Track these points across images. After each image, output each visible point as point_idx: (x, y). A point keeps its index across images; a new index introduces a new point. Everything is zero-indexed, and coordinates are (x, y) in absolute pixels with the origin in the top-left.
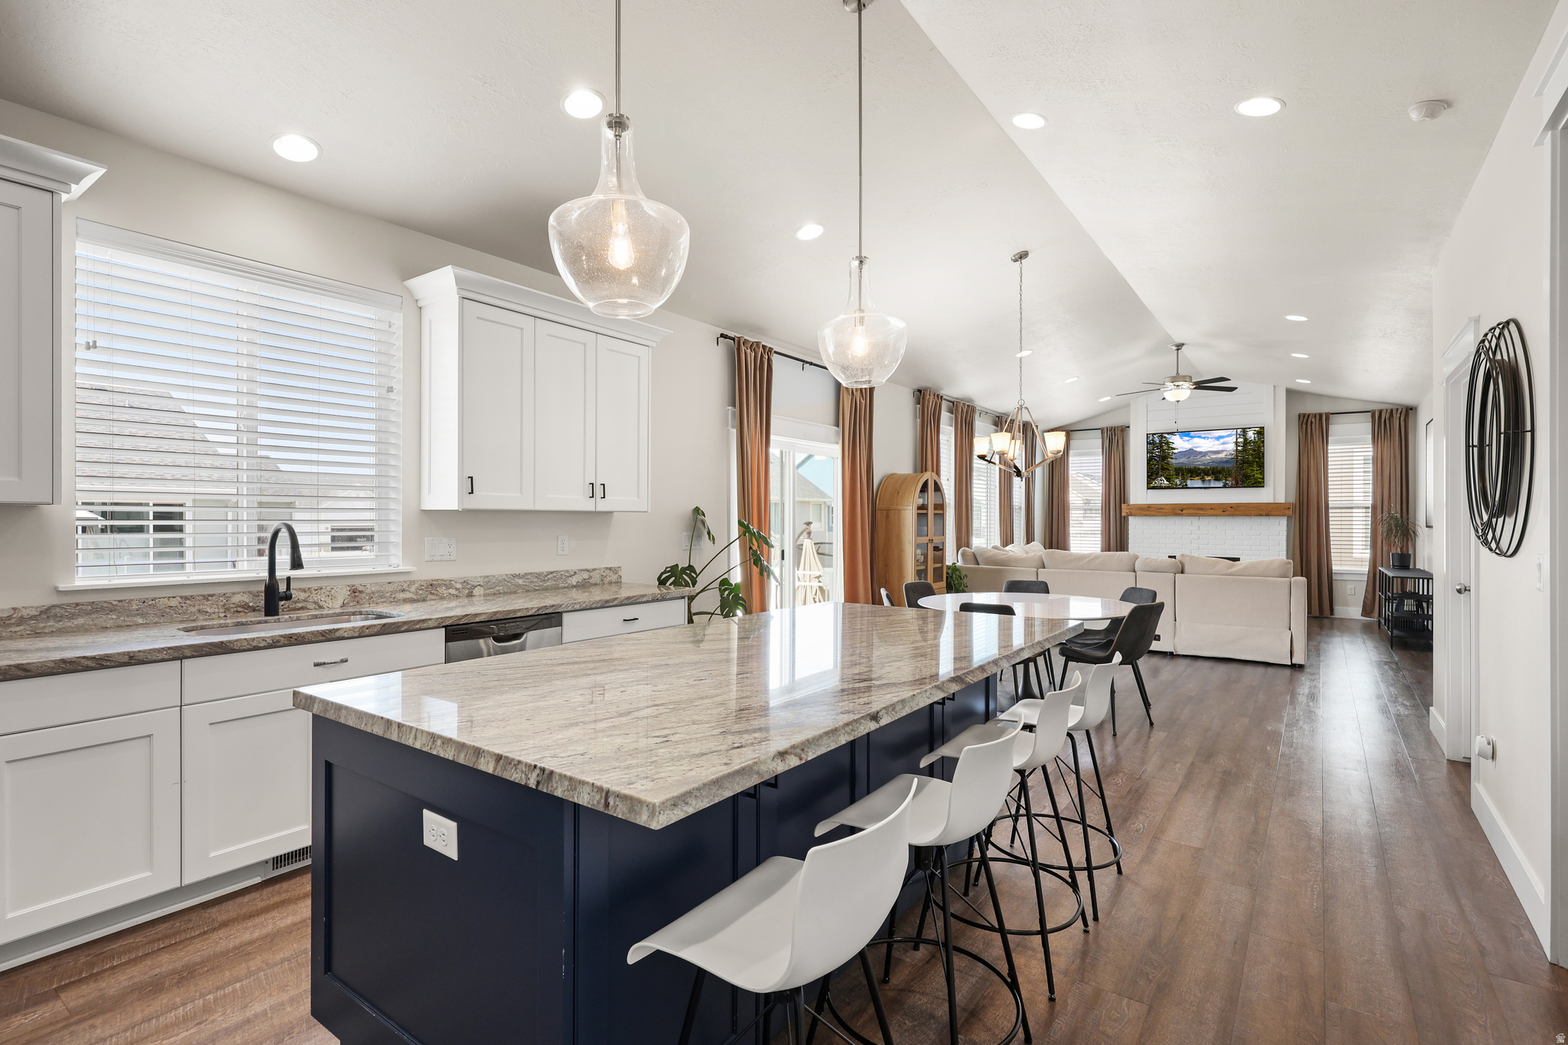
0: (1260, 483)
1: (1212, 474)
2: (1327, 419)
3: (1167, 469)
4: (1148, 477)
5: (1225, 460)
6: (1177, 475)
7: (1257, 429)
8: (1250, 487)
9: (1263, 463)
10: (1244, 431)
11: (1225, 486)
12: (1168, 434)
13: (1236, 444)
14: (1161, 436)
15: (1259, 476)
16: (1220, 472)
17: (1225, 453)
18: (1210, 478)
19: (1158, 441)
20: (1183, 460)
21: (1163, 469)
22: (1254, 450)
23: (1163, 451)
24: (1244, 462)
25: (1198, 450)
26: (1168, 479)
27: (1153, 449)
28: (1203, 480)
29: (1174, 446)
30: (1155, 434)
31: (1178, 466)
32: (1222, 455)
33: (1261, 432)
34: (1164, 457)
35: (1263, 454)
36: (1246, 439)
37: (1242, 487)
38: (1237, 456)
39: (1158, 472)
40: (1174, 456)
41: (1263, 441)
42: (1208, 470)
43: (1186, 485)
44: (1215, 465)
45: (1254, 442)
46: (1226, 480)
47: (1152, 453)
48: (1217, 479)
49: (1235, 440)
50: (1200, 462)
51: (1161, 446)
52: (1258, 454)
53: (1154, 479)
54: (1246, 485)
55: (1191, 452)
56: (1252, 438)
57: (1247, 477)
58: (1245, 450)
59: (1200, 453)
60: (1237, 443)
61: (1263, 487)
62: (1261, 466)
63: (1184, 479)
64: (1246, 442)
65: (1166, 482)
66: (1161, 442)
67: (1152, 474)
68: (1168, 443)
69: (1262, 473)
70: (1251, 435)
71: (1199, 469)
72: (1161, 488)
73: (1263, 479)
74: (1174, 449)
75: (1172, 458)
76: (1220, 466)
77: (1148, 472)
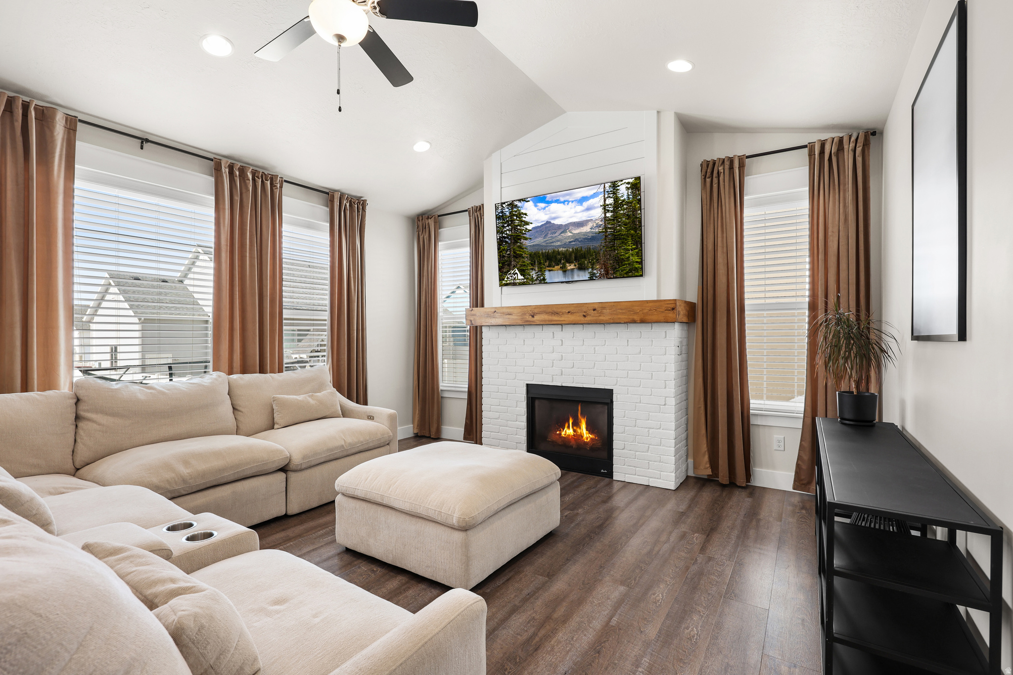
0: (636, 270)
1: (576, 259)
2: (742, 166)
3: (521, 256)
4: (500, 269)
5: (590, 235)
6: (533, 264)
7: (631, 181)
8: (624, 277)
9: (640, 237)
10: (614, 185)
11: (592, 278)
12: (520, 200)
13: (604, 208)
14: (512, 205)
15: (636, 259)
16: (584, 256)
17: (590, 225)
18: (572, 267)
19: (508, 214)
20: (539, 240)
21: (517, 256)
22: (629, 217)
23: (515, 228)
24: (616, 237)
25: (557, 222)
26: (523, 272)
27: (503, 227)
28: (565, 271)
29: (526, 219)
30: (504, 203)
31: (533, 250)
32: (586, 229)
33: (636, 186)
34: (517, 238)
35: (640, 222)
36: (616, 199)
37: (614, 278)
38: (606, 228)
39: (511, 262)
40: (527, 236)
41: (640, 200)
42: (571, 254)
43: (544, 279)
44: (578, 245)
45: (627, 203)
46: (593, 268)
47: (502, 233)
48: (582, 268)
49: (602, 203)
50: (560, 242)
51: (512, 221)
52: (634, 222)
53: (506, 273)
54: (618, 274)
55: (548, 227)
56: (625, 197)
57: (619, 261)
58: (615, 218)
59: (560, 227)
60: (605, 206)
61: (642, 276)
62: (638, 242)
63: (541, 271)
64: (617, 204)
65: (520, 277)
66: (512, 215)
67: (504, 267)
68: (520, 215)
69: (640, 254)
70: (623, 192)
71: (559, 253)
72: (514, 284)
73: (641, 263)
74: (527, 223)
75: (526, 239)
76: (585, 246)
77: (499, 263)
